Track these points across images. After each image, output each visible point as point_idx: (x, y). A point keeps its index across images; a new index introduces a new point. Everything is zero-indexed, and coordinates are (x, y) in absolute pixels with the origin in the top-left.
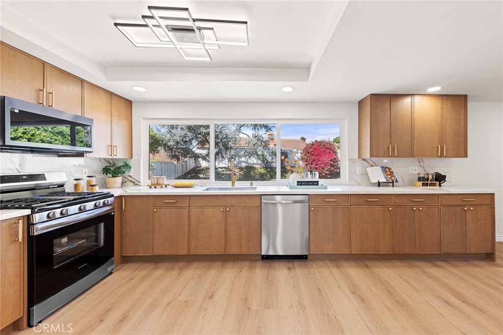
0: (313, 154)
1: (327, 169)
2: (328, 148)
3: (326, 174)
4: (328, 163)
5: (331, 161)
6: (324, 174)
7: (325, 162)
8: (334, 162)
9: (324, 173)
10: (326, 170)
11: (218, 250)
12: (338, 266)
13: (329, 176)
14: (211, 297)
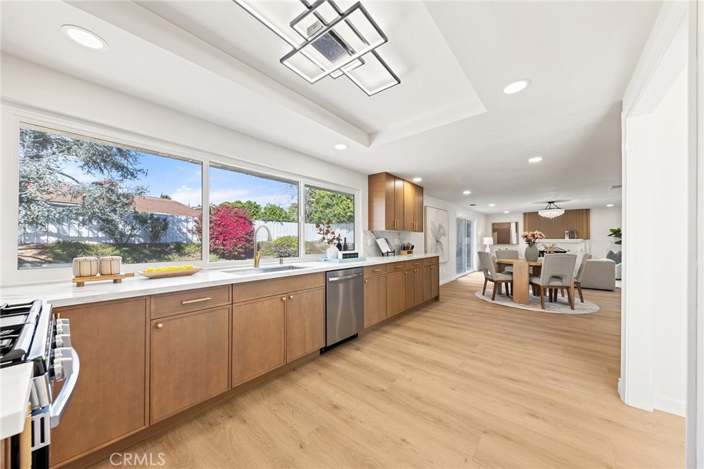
0: (220, 224)
1: (240, 245)
2: (242, 218)
3: (239, 253)
4: (242, 237)
5: (247, 234)
6: (236, 253)
7: (239, 237)
8: (250, 236)
9: (236, 251)
10: (241, 248)
11: (275, 362)
12: (398, 326)
13: (243, 256)
14: (336, 407)
